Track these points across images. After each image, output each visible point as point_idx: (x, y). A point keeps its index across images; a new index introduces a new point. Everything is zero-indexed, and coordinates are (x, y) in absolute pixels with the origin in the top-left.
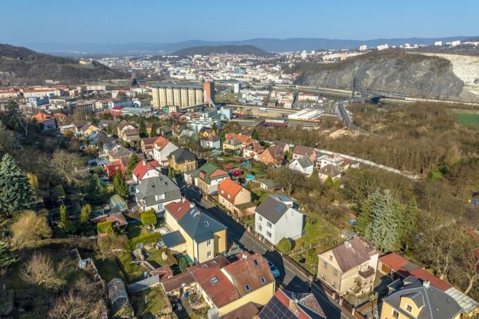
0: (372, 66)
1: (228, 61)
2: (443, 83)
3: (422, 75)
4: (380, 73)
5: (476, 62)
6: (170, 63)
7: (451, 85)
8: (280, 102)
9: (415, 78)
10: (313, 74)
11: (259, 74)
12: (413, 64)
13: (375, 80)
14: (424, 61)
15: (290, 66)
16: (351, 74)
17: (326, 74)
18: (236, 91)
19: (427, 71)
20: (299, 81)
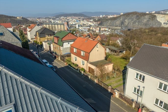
0: (127, 18)
1: (74, 18)
2: (154, 23)
3: (146, 21)
4: (130, 20)
5: (164, 17)
6: (52, 20)
7: (157, 24)
8: (94, 31)
9: (143, 22)
10: (106, 21)
11: (85, 22)
12: (143, 17)
13: (129, 23)
14: (147, 16)
15: (97, 19)
16: (119, 21)
17: (110, 21)
18: (77, 27)
19: (148, 19)
20: (100, 24)
